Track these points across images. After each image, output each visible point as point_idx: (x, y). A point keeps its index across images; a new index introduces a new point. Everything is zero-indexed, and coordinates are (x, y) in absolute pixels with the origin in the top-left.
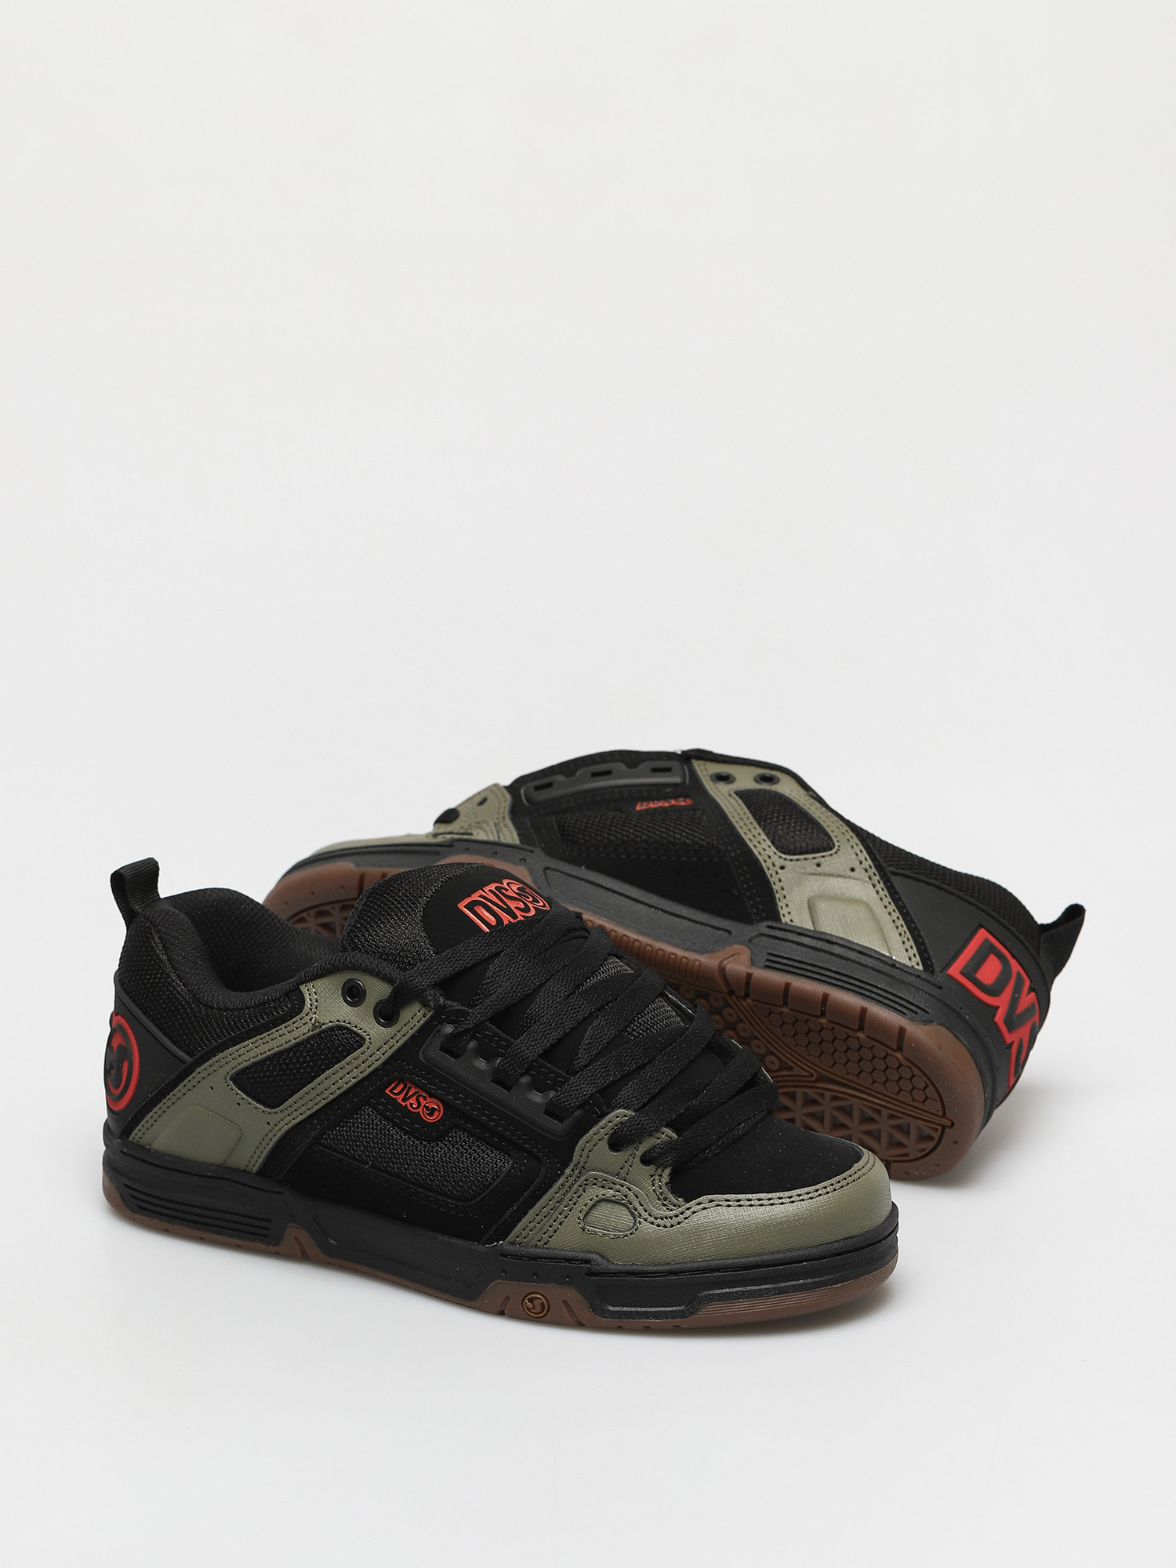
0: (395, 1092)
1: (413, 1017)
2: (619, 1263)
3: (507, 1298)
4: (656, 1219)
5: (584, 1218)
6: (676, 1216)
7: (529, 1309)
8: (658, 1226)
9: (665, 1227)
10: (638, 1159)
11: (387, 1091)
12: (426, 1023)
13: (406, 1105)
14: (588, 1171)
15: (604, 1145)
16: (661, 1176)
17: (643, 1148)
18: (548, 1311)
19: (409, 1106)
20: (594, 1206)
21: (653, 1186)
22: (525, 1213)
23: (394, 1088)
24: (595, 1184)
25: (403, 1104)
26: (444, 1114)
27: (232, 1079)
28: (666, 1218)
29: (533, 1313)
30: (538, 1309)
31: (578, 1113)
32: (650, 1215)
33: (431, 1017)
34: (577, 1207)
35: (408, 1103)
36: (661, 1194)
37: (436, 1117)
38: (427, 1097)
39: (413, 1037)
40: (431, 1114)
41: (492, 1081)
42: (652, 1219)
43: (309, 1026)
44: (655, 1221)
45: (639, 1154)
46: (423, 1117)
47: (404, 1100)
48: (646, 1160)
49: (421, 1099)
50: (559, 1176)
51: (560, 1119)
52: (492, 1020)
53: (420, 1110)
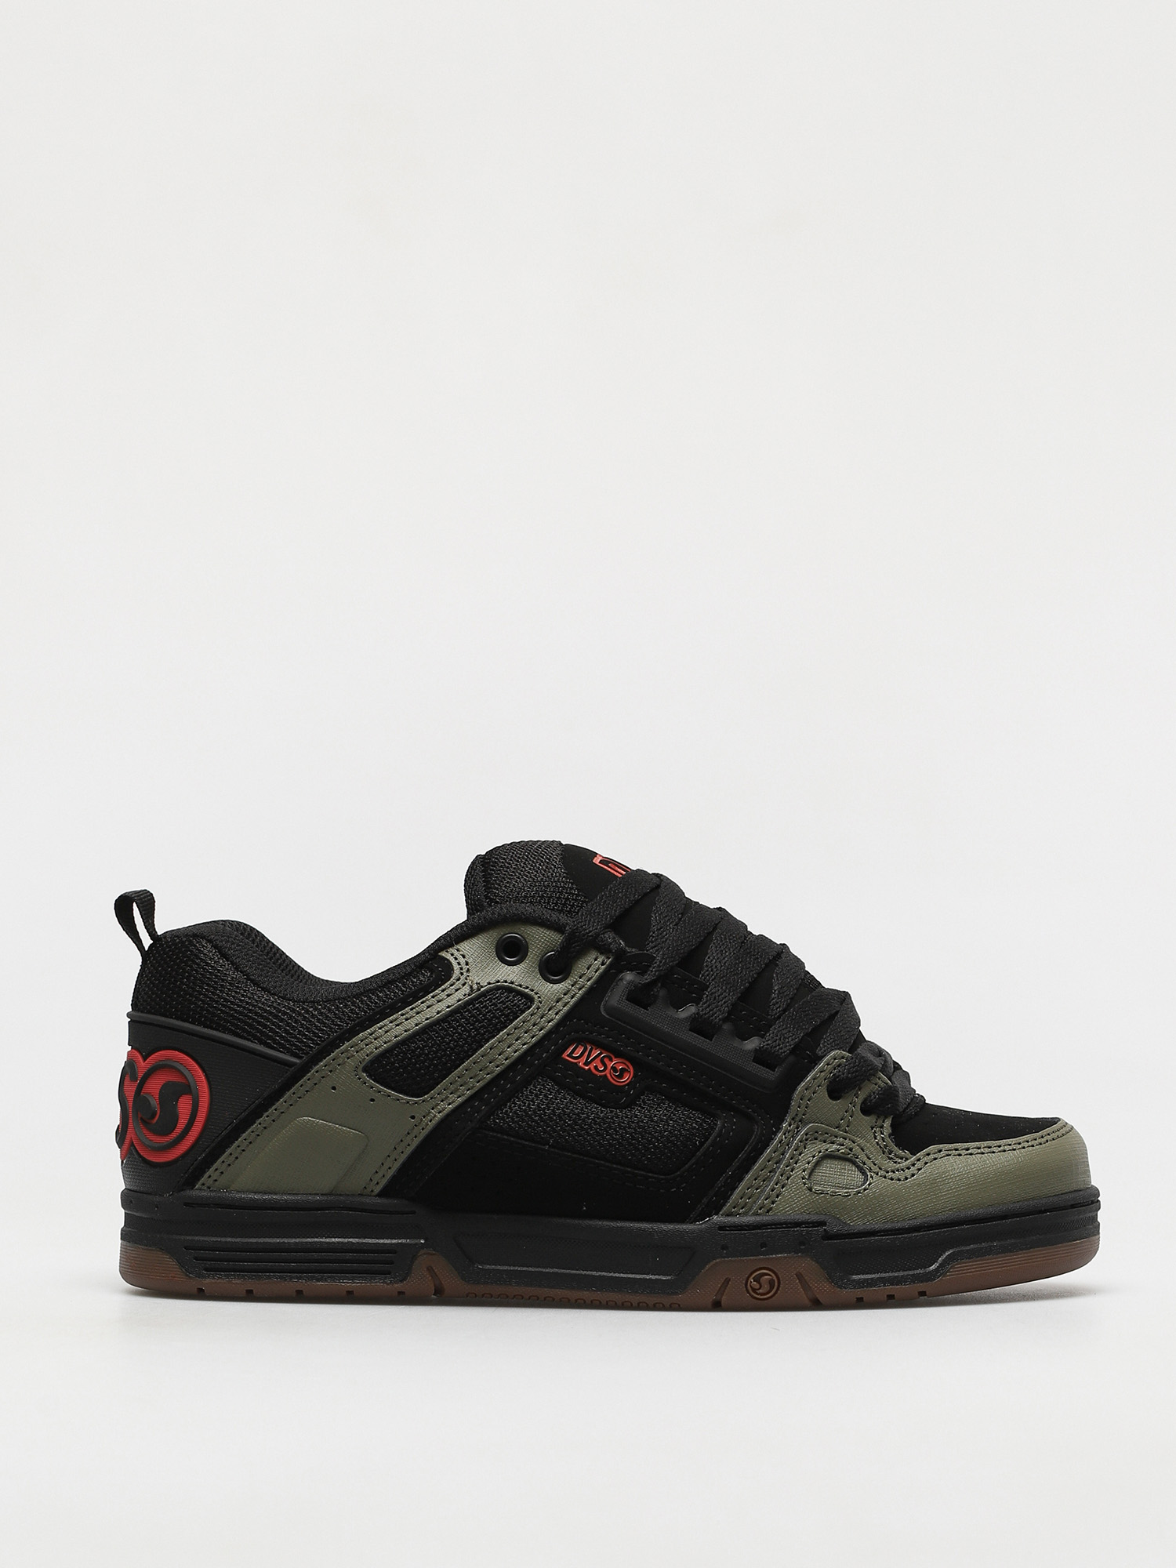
0: (577, 1055)
1: (591, 966)
2: (857, 1223)
3: (727, 1281)
4: (888, 1172)
5: (809, 1177)
6: (908, 1168)
7: (754, 1290)
8: (892, 1179)
9: (899, 1180)
10: (858, 1107)
11: (565, 1056)
12: (606, 972)
13: (590, 1068)
14: (807, 1124)
15: (823, 1092)
16: (882, 1127)
17: (862, 1095)
18: (778, 1289)
19: (592, 1069)
20: (817, 1164)
21: (876, 1139)
22: (741, 1180)
23: (573, 1052)
24: (816, 1139)
25: (587, 1068)
26: (635, 1076)
27: (365, 1070)
28: (898, 1171)
29: (758, 1294)
30: (766, 1287)
31: (791, 1058)
32: (880, 1169)
33: (611, 964)
34: (800, 1166)
35: (592, 1066)
36: (886, 1146)
37: (626, 1079)
38: (613, 1057)
39: (591, 989)
40: (621, 1076)
41: (690, 1030)
42: (884, 1173)
43: (466, 989)
44: (887, 1175)
45: (859, 1101)
46: (611, 1080)
47: (587, 1063)
48: (866, 1110)
49: (606, 1060)
50: (775, 1134)
51: (772, 1068)
52: (679, 965)
53: (607, 1071)
